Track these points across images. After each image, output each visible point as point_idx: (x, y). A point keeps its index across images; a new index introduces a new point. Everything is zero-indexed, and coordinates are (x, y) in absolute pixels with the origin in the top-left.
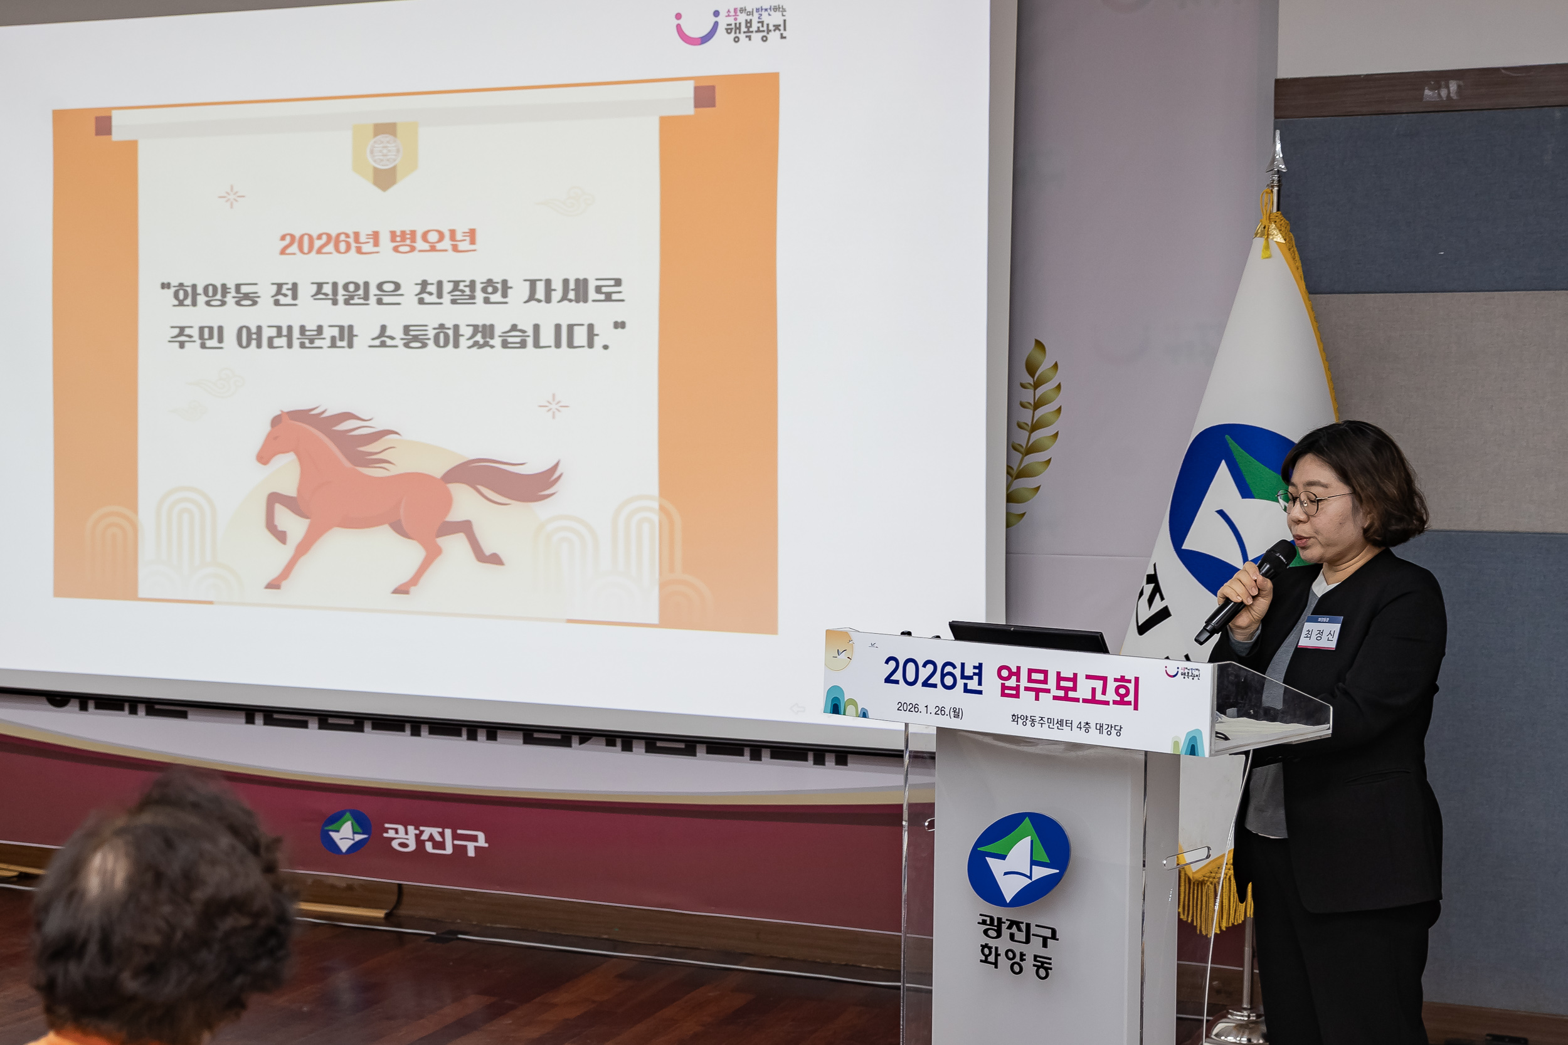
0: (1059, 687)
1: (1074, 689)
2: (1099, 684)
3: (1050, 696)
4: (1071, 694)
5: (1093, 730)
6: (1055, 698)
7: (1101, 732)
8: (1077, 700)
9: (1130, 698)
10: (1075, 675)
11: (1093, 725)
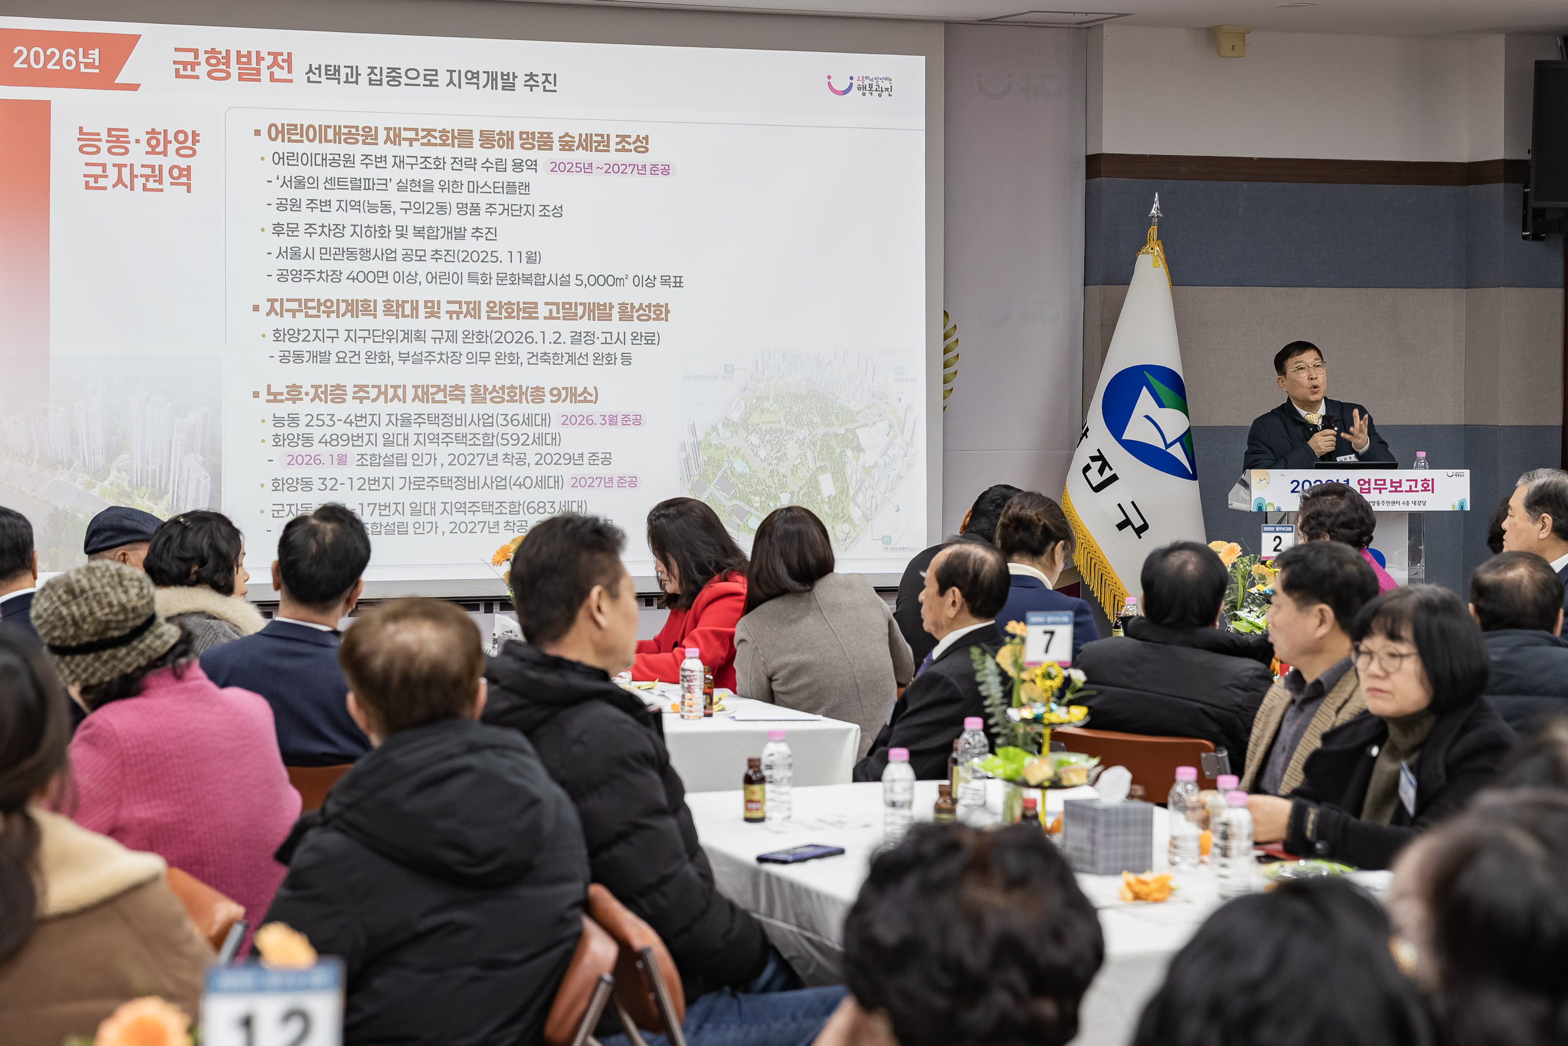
0: (1392, 486)
1: (1400, 486)
2: (1413, 484)
3: (1388, 490)
4: (1398, 489)
5: (1411, 504)
6: (1390, 491)
7: (1415, 504)
8: (1402, 491)
9: (1430, 488)
10: (1400, 480)
11: (1411, 502)
